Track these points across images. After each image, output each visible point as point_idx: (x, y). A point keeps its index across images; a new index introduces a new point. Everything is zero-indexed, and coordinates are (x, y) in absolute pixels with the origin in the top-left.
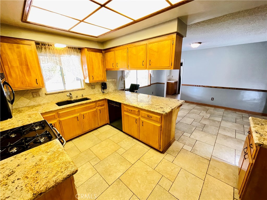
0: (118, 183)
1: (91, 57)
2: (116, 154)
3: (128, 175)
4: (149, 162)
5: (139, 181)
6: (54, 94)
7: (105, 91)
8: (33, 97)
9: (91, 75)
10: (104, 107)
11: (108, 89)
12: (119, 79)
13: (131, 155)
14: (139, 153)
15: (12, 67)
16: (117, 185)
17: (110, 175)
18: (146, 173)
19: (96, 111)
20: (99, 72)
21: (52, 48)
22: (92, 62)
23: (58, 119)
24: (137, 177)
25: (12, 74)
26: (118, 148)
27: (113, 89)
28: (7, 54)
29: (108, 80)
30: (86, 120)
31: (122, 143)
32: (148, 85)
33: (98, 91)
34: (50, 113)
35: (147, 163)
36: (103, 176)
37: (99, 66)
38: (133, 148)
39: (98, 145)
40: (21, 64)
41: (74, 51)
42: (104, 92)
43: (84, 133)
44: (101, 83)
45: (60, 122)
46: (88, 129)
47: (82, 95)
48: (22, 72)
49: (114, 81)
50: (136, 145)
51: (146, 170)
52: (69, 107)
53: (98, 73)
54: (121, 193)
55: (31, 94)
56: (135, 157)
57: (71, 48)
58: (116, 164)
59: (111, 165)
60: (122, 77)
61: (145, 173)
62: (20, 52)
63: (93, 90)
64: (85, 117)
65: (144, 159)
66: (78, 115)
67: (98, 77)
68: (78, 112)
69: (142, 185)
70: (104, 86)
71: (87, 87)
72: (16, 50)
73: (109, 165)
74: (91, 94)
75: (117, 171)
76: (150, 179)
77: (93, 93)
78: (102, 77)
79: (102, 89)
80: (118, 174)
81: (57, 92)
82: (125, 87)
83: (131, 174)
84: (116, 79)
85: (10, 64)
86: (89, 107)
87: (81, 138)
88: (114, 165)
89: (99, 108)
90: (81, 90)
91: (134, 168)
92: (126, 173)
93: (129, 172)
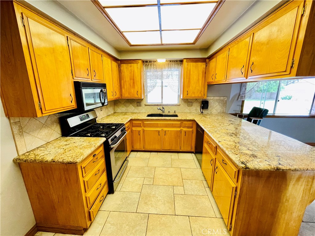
0: (143, 218)
1: (189, 69)
2: (170, 189)
3: (159, 221)
4: (198, 233)
6: (151, 106)
7: (205, 112)
8: (137, 106)
9: (186, 89)
10: (191, 130)
11: (211, 110)
12: (233, 97)
13: (184, 203)
14: (197, 208)
15: (126, 81)
16: (141, 218)
17: (146, 203)
19: (181, 131)
20: (197, 87)
21: (156, 64)
22: (190, 74)
23: (143, 128)
25: (125, 87)
26: (179, 185)
27: (219, 111)
28: (124, 72)
29: (213, 97)
30: (167, 138)
31: (190, 182)
32: (308, 115)
33: (196, 109)
34: (138, 121)
35: (194, 231)
36: (140, 199)
37: (199, 79)
38: (197, 198)
39: (164, 169)
40: (131, 79)
41: (175, 65)
42: (203, 113)
43: (163, 150)
44: (201, 100)
45: (144, 131)
46: (167, 148)
47: (175, 111)
48: (130, 85)
49: (223, 100)
50: (203, 197)
52: (153, 120)
53: (195, 88)
55: (136, 103)
56: (188, 210)
57: (172, 61)
58: (160, 198)
59: (157, 195)
60: (239, 95)
62: (131, 70)
63: (189, 108)
64: (167, 134)
65: (196, 221)
66: (159, 129)
67: (194, 93)
68: (161, 127)
70: (205, 105)
71: (183, 103)
72: (129, 68)
73: (155, 194)
74: (186, 112)
75: (155, 206)
77: (189, 111)
78: (200, 93)
79: (201, 109)
80: (152, 210)
81: (153, 104)
82: (242, 111)
83: (163, 222)
84: (228, 97)
85: (125, 79)
86: (172, 125)
87: (159, 154)
88: (159, 198)
89: (185, 129)
90: (175, 105)
91: (172, 220)
92: (160, 217)
93: (163, 219)
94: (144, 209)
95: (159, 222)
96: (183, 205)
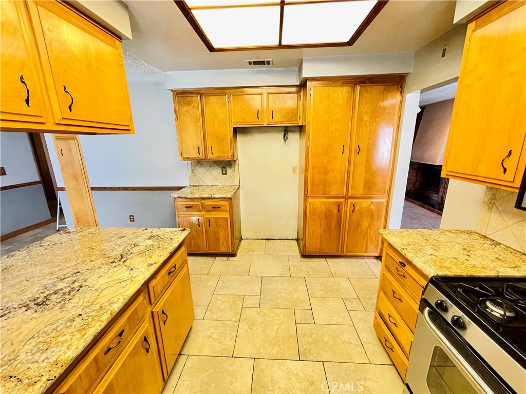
0: (307, 353)
3: (281, 349)
4: (228, 336)
5: (276, 327)
16: (310, 353)
18: (254, 328)
24: (273, 334)
51: (250, 330)
54: (311, 337)
61: (257, 329)
69: (278, 322)
76: (260, 318)
80: (296, 368)
83: (275, 347)
91: (261, 351)
92: (280, 355)
93: (275, 353)
94: (312, 370)
95: (281, 347)
96: (235, 379)
